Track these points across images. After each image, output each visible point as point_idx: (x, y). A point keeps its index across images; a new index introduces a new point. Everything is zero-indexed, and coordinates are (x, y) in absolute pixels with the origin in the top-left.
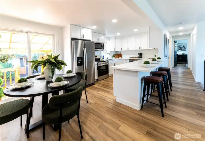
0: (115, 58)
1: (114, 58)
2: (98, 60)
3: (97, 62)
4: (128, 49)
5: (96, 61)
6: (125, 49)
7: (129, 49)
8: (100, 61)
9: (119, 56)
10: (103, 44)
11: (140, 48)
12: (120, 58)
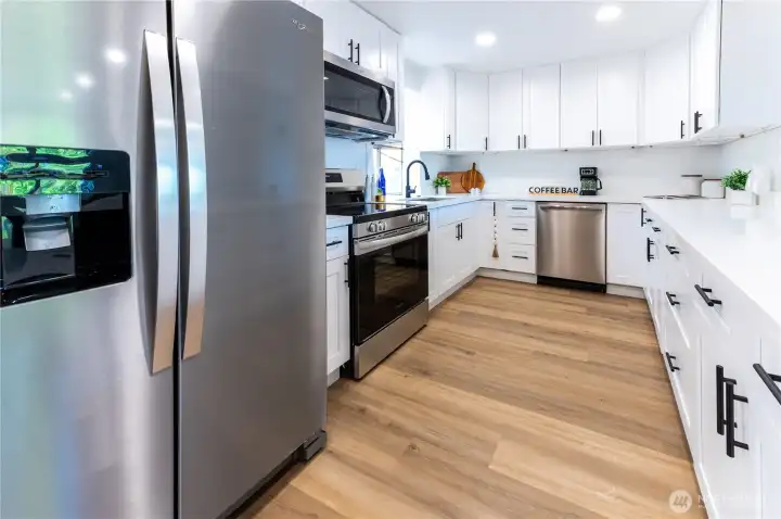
0: (448, 192)
1: (443, 190)
2: (347, 202)
3: (349, 220)
4: (522, 141)
5: (332, 210)
6: (505, 143)
7: (532, 145)
8: (363, 208)
9: (467, 179)
10: (391, 91)
11: (597, 136)
12: (475, 192)
